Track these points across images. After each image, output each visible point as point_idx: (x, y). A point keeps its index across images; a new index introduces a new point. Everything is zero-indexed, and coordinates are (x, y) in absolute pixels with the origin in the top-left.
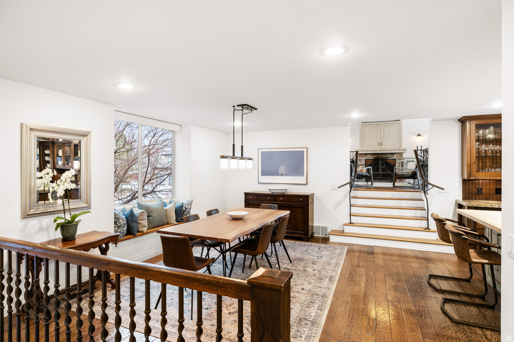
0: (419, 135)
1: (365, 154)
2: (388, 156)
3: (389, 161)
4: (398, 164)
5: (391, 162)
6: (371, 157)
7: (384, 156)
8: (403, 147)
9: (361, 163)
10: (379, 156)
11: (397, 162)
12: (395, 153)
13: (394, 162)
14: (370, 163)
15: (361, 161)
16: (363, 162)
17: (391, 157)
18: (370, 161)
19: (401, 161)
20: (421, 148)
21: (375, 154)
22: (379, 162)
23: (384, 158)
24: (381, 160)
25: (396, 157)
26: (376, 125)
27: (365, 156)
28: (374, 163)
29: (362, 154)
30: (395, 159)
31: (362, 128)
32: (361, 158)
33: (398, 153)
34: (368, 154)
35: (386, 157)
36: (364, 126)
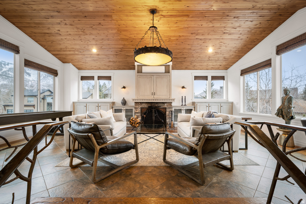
0: (183, 87)
1: (140, 103)
2: (160, 105)
3: (160, 109)
4: (168, 113)
5: (162, 110)
6: (145, 106)
7: (156, 105)
8: (172, 97)
9: (137, 111)
10: (153, 104)
11: (168, 110)
12: (166, 103)
13: (165, 111)
14: (144, 111)
15: (137, 109)
16: (139, 110)
17: (162, 106)
18: (145, 109)
19: (171, 109)
20: (185, 98)
21: (149, 102)
22: (152, 110)
23: (156, 107)
24: (154, 108)
25: (166, 106)
26: (150, 76)
27: (141, 105)
28: (148, 111)
29: (138, 102)
30: (166, 108)
31: (138, 78)
32: (137, 107)
33: (168, 102)
34: (143, 103)
35: (158, 105)
36: (139, 76)
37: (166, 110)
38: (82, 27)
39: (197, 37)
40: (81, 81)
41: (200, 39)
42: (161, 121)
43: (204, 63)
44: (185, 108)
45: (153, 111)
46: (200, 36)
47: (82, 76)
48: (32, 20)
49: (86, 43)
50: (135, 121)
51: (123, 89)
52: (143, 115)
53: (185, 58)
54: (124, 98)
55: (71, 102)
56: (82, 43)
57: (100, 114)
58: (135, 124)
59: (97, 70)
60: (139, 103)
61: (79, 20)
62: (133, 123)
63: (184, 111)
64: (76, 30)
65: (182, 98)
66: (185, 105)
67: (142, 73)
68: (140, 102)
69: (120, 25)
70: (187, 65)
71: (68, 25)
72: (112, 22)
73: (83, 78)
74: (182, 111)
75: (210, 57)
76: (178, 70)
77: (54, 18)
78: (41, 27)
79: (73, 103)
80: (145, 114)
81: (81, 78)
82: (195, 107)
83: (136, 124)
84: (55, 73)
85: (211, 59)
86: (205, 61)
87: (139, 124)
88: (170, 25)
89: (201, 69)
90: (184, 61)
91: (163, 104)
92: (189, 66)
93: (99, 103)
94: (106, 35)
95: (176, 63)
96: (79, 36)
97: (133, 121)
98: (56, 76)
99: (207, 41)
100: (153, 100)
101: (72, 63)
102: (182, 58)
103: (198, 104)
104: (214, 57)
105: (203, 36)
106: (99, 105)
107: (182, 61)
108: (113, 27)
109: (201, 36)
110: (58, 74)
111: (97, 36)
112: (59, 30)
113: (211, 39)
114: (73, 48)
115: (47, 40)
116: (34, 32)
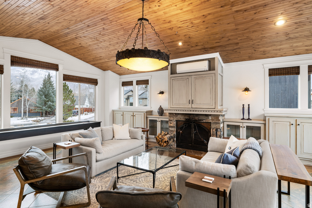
0: (247, 90)
2: (201, 118)
3: (203, 124)
4: (214, 130)
5: (206, 125)
6: (182, 118)
7: (196, 118)
9: (172, 125)
10: (191, 116)
11: (213, 126)
12: (210, 115)
13: (209, 127)
14: (181, 125)
15: (171, 122)
16: (174, 124)
17: (205, 120)
18: (181, 122)
19: (217, 126)
20: (249, 108)
21: (186, 114)
22: (191, 125)
23: (196, 120)
24: (194, 122)
25: (211, 120)
26: (187, 77)
27: (176, 117)
28: (185, 126)
29: (173, 113)
30: (210, 123)
31: (171, 81)
32: (171, 119)
33: (214, 115)
34: (179, 114)
35: (199, 119)
36: (173, 78)
37: (211, 125)
38: (94, 36)
39: (235, 9)
40: (122, 88)
41: (245, 11)
42: (203, 142)
43: (281, 45)
44: (245, 125)
45: (193, 126)
46: (240, 6)
47: (123, 82)
48: (60, 40)
49: (107, 49)
50: (162, 139)
51: (160, 95)
52: (179, 131)
53: (238, 43)
54: (161, 106)
55: (110, 110)
56: (104, 50)
57: (113, 129)
58: (162, 142)
59: (135, 73)
60: (174, 115)
61: (87, 31)
62: (160, 141)
63: (245, 129)
64: (91, 40)
65: (243, 107)
66: (249, 119)
67: (177, 74)
68: (176, 114)
69: (122, 24)
70: (249, 53)
71: (83, 38)
72: (112, 23)
73: (124, 84)
74: (241, 129)
75: (287, 34)
76: (237, 62)
77: (71, 34)
78: (68, 44)
79: (113, 111)
80: (181, 129)
81: (122, 84)
82: (265, 124)
83: (164, 143)
84: (94, 82)
85: (292, 36)
86: (281, 41)
87: (167, 143)
88: (178, 6)
89: (282, 56)
90: (239, 48)
91: (206, 117)
92: (252, 53)
93: (134, 112)
94: (117, 38)
95: (226, 53)
96: (97, 45)
97: (160, 138)
98: (96, 85)
99: (262, 9)
100: (191, 111)
101: (110, 70)
102: (230, 44)
103: (271, 120)
104: (298, 33)
105: (246, 4)
106: (134, 115)
107: (235, 49)
108: (116, 28)
109: (242, 5)
110: (98, 83)
111: (111, 41)
112: (80, 44)
113: (266, 4)
114: (101, 57)
115: (79, 54)
116: (68, 49)
